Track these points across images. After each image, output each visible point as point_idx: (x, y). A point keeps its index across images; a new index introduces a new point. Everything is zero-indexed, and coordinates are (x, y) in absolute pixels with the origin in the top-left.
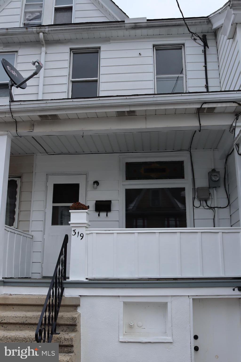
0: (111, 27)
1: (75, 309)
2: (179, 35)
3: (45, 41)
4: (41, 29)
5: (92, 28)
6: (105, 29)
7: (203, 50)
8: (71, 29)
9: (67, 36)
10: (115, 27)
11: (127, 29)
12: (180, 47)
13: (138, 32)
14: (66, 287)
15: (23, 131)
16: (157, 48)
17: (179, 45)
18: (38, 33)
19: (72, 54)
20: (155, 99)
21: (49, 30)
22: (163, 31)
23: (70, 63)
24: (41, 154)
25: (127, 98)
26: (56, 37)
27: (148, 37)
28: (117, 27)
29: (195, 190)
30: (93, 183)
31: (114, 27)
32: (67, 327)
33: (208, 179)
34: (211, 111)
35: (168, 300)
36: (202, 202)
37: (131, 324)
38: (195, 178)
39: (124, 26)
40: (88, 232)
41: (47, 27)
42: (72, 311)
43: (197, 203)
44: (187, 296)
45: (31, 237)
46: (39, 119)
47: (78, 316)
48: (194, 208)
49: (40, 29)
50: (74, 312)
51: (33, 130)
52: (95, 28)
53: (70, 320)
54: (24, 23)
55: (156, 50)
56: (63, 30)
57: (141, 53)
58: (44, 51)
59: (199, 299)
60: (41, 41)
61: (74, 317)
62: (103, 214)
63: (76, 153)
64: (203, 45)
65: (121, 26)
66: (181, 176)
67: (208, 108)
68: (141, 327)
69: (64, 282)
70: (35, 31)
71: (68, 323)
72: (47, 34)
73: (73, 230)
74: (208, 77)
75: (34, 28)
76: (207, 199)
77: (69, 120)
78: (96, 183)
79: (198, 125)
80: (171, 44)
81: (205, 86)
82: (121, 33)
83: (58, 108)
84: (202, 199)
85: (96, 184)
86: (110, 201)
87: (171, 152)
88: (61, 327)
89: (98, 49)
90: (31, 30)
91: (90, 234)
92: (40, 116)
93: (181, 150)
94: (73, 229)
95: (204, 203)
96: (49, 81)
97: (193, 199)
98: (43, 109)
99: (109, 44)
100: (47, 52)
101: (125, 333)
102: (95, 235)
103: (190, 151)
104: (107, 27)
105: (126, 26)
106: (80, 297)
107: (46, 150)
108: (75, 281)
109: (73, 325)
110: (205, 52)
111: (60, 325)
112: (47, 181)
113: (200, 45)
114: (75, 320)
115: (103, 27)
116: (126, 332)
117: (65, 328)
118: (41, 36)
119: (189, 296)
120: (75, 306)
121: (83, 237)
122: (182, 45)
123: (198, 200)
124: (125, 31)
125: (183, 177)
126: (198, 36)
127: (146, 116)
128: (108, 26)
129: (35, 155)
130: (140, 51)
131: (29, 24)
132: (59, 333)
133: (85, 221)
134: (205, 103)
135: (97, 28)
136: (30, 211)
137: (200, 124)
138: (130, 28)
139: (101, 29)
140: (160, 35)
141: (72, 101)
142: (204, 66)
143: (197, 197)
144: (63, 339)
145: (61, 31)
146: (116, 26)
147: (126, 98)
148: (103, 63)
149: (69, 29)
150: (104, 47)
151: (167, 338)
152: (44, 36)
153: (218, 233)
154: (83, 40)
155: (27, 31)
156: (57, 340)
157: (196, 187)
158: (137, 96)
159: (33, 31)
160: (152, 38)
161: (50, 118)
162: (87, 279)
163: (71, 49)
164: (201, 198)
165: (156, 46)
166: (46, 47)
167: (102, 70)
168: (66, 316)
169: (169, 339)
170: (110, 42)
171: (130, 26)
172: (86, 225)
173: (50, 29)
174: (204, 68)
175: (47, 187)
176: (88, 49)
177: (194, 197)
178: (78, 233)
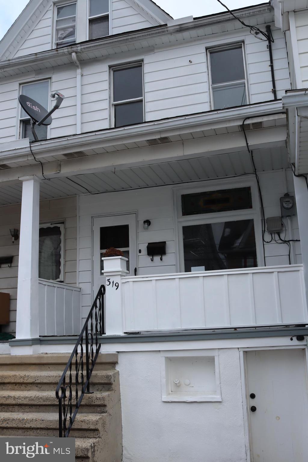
0: (151, 34)
1: (113, 367)
2: (236, 31)
3: (79, 61)
4: (73, 49)
5: (130, 38)
6: (146, 37)
7: (267, 45)
8: (107, 43)
9: (103, 52)
10: (157, 33)
11: (171, 34)
12: (239, 45)
13: (186, 34)
14: (103, 343)
15: (50, 173)
16: (211, 51)
17: (238, 43)
18: (71, 54)
19: (112, 72)
20: (187, 121)
21: (82, 49)
22: (215, 28)
23: (110, 84)
24: (84, 194)
25: (155, 124)
26: (91, 54)
27: (199, 39)
28: (159, 33)
29: (264, 221)
30: (143, 223)
31: (155, 33)
32: (103, 386)
33: (280, 207)
34: (258, 126)
35: (215, 354)
36: (273, 236)
37: (176, 382)
38: (264, 206)
39: (167, 31)
40: (124, 281)
41: (79, 45)
42: (109, 369)
43: (268, 237)
44: (236, 348)
45: (79, 290)
46: (64, 158)
47: (114, 374)
48: (264, 244)
49: (71, 49)
50: (112, 370)
51: (60, 171)
52: (133, 38)
53: (105, 378)
54: (57, 43)
55: (211, 53)
56: (97, 45)
57: (192, 60)
58: (80, 74)
59: (255, 351)
60: (74, 63)
61: (108, 375)
62: (157, 258)
63: (123, 190)
64: (266, 39)
65: (163, 31)
66: (249, 206)
67: (253, 124)
68: (189, 385)
69: (99, 338)
70: (66, 52)
71: (103, 382)
72: (80, 53)
73: (108, 280)
74: (276, 78)
75: (65, 49)
76: (279, 231)
77: (96, 155)
78: (148, 222)
79: (245, 145)
80: (227, 43)
81: (271, 91)
82: (165, 39)
83: (82, 144)
84: (274, 232)
85: (146, 224)
86: (164, 243)
87: (234, 178)
88: (96, 386)
89: (141, 62)
90: (62, 51)
91: (127, 283)
92: (65, 155)
93: (245, 174)
94: (107, 278)
95: (277, 236)
96: (87, 108)
97: (262, 232)
98: (65, 147)
99: (153, 54)
100: (83, 74)
101: (170, 392)
102: (131, 283)
103: (256, 174)
104: (148, 35)
105: (169, 30)
106: (117, 353)
107: (88, 189)
108: (111, 335)
109: (108, 384)
110: (270, 47)
111: (94, 384)
112: (93, 224)
113: (261, 39)
114: (110, 378)
115: (143, 36)
116: (172, 390)
117: (100, 387)
118: (74, 57)
119: (238, 348)
120: (113, 364)
121: (118, 286)
122: (242, 42)
123: (268, 233)
124: (169, 36)
125: (251, 207)
126: (257, 29)
127: (183, 141)
128: (148, 33)
129: (77, 196)
130: (189, 58)
131: (63, 43)
132: (93, 393)
133: (119, 269)
134: (248, 118)
135: (136, 37)
136: (76, 260)
137: (247, 144)
138: (174, 31)
139: (140, 38)
140: (213, 34)
141: (95, 134)
142: (269, 66)
143: (267, 230)
144: (94, 398)
145: (96, 48)
146: (157, 31)
147: (153, 124)
148: (147, 78)
149: (104, 44)
150: (147, 59)
151: (215, 396)
152: (77, 56)
153: (273, 272)
154: (123, 54)
155: (58, 53)
156: (89, 399)
157: (265, 218)
158: (167, 120)
159: (64, 52)
160: (204, 39)
161: (76, 155)
162: (125, 333)
163: (110, 67)
164: (271, 231)
165: (210, 48)
166: (81, 69)
167: (147, 88)
168: (101, 375)
169: (218, 398)
170: (154, 51)
171: (174, 29)
172: (120, 273)
173: (82, 47)
174: (270, 68)
175: (92, 231)
176: (129, 63)
177: (263, 230)
178: (113, 282)
